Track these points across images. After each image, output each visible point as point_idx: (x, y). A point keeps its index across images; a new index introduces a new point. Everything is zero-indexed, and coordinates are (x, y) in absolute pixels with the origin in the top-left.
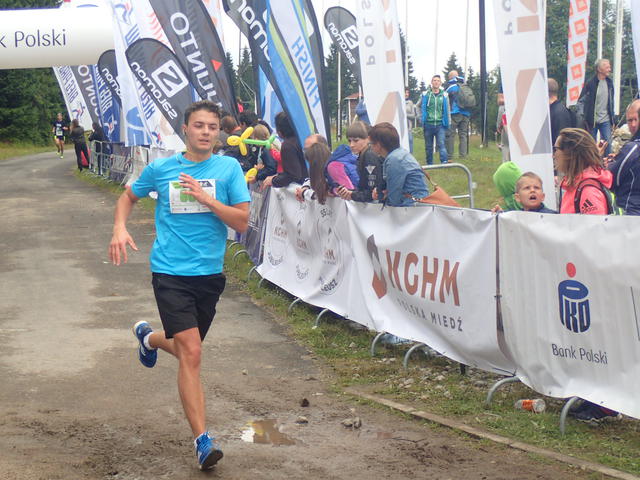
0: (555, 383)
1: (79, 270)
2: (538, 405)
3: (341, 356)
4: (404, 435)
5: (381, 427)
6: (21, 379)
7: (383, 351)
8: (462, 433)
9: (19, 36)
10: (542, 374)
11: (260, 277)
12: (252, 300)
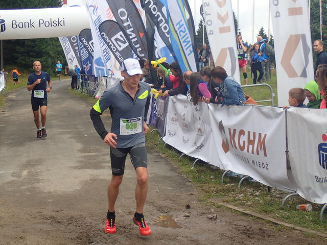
0: (317, 196)
1: (73, 139)
2: (309, 207)
3: (206, 183)
4: (239, 223)
5: (227, 219)
6: (44, 195)
7: (228, 180)
8: (269, 222)
9: (41, 22)
10: (311, 191)
11: (164, 142)
12: (161, 154)
